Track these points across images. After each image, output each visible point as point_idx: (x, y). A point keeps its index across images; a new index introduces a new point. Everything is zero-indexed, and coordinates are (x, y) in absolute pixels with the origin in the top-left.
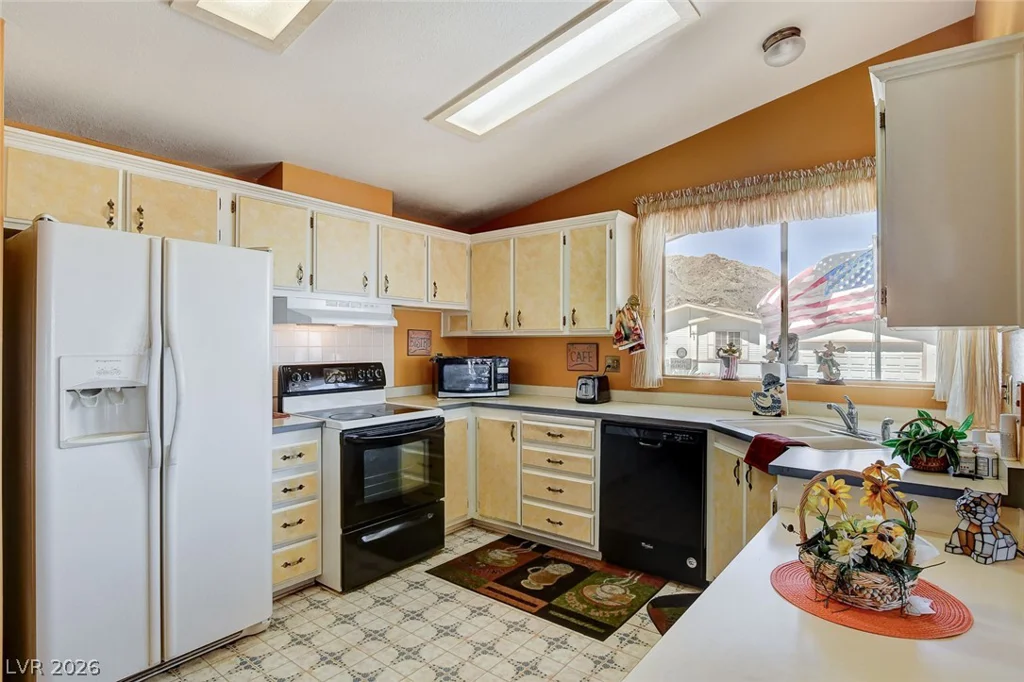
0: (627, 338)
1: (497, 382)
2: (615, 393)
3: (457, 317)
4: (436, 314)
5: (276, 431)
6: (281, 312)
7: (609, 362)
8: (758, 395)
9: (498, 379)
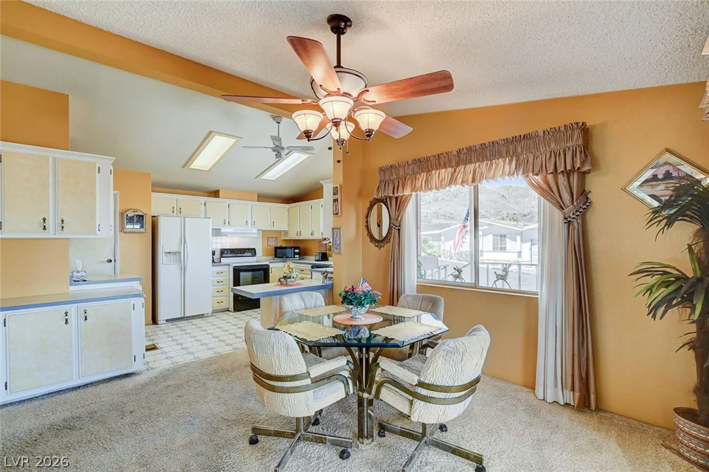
1: (295, 255)
2: (329, 258)
3: (286, 233)
4: (280, 232)
9: (295, 253)
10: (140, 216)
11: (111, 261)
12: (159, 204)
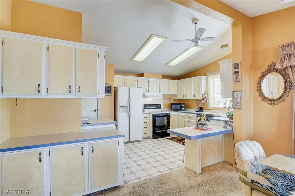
0: (204, 99)
1: (182, 108)
2: (204, 110)
3: (175, 96)
4: (172, 95)
5: (143, 114)
6: (144, 96)
7: (203, 104)
8: (227, 110)
9: (182, 107)
10: (109, 87)
11: (96, 111)
12: (118, 81)
